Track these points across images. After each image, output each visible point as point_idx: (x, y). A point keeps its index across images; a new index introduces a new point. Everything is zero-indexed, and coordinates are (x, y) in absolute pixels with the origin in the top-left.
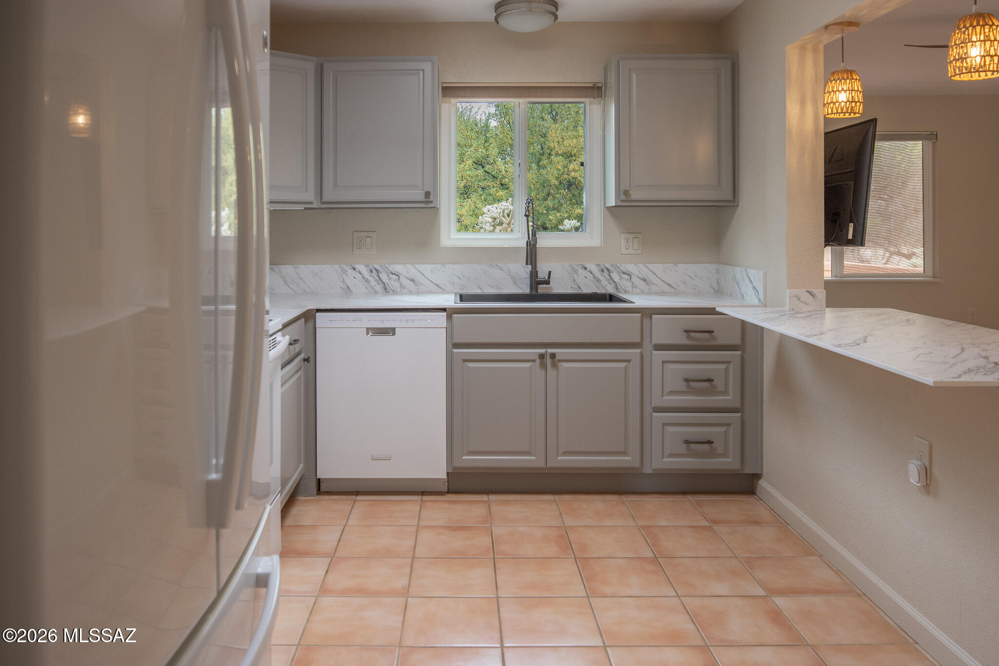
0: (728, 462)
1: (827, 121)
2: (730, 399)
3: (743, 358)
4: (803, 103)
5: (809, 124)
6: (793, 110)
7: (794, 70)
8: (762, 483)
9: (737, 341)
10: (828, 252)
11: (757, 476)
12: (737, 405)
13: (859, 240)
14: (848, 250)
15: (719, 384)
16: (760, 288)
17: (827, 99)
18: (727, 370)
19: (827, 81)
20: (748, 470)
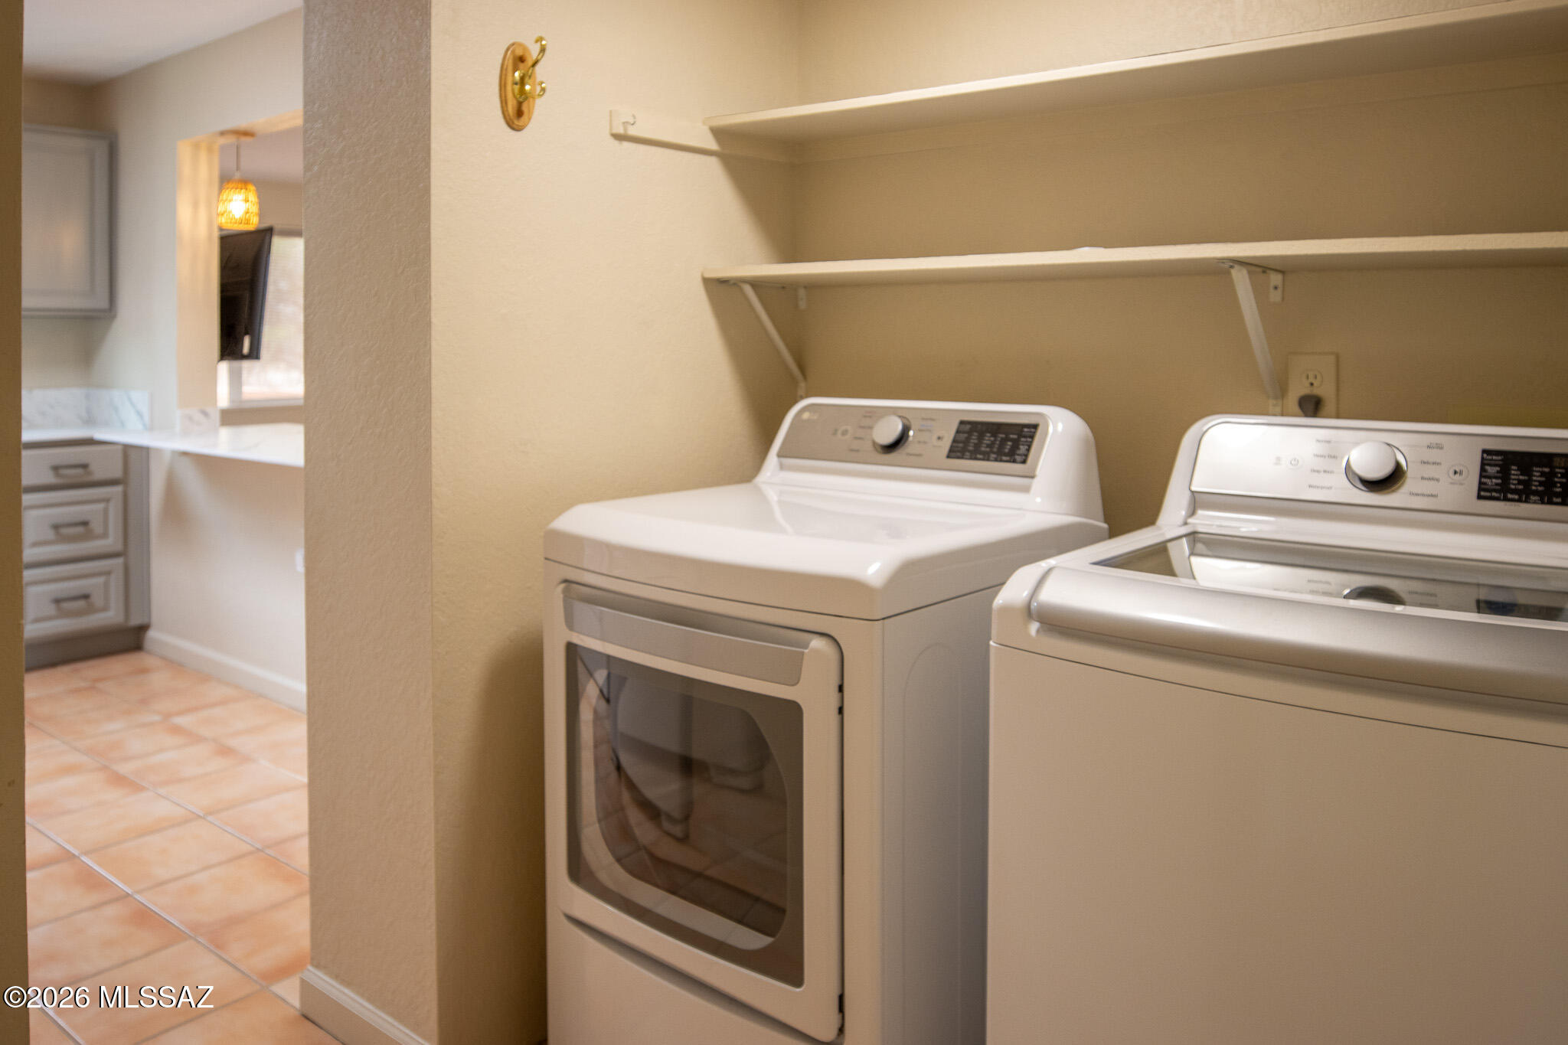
0: (110, 616)
1: (221, 229)
2: (111, 542)
3: (125, 495)
4: (195, 205)
5: (202, 230)
6: (184, 212)
7: (186, 169)
8: (152, 634)
9: (117, 472)
10: (224, 367)
11: (143, 629)
12: (119, 547)
13: (254, 354)
14: (246, 364)
15: (97, 527)
16: (145, 411)
17: (221, 208)
18: (106, 511)
19: (221, 189)
20: (135, 621)
